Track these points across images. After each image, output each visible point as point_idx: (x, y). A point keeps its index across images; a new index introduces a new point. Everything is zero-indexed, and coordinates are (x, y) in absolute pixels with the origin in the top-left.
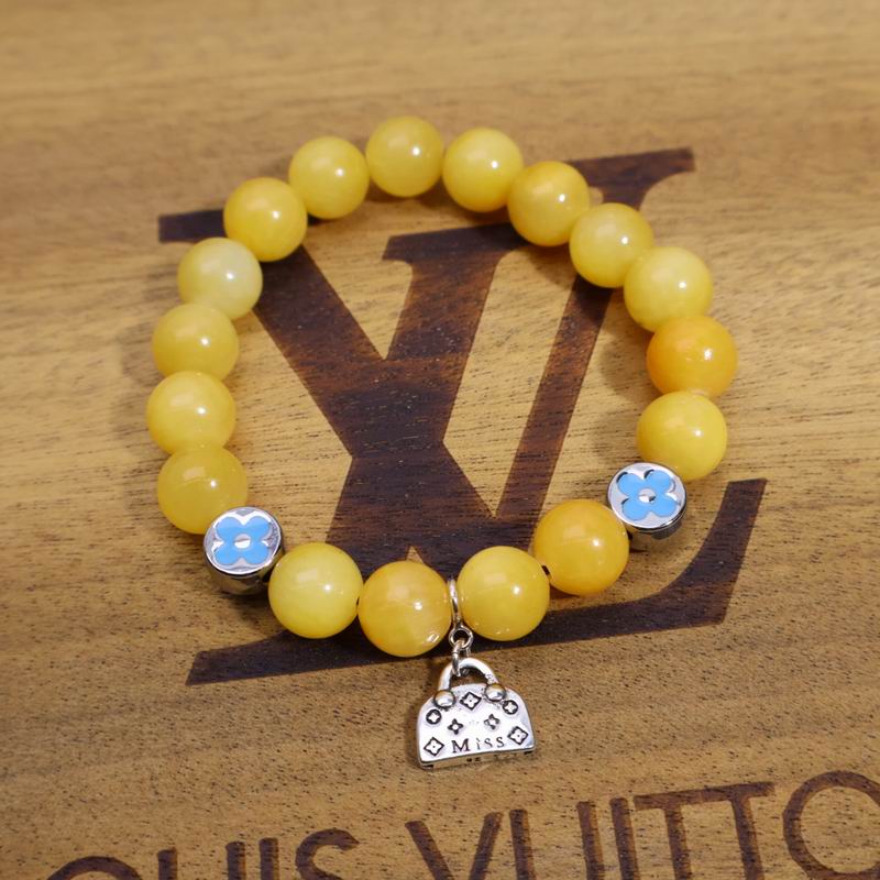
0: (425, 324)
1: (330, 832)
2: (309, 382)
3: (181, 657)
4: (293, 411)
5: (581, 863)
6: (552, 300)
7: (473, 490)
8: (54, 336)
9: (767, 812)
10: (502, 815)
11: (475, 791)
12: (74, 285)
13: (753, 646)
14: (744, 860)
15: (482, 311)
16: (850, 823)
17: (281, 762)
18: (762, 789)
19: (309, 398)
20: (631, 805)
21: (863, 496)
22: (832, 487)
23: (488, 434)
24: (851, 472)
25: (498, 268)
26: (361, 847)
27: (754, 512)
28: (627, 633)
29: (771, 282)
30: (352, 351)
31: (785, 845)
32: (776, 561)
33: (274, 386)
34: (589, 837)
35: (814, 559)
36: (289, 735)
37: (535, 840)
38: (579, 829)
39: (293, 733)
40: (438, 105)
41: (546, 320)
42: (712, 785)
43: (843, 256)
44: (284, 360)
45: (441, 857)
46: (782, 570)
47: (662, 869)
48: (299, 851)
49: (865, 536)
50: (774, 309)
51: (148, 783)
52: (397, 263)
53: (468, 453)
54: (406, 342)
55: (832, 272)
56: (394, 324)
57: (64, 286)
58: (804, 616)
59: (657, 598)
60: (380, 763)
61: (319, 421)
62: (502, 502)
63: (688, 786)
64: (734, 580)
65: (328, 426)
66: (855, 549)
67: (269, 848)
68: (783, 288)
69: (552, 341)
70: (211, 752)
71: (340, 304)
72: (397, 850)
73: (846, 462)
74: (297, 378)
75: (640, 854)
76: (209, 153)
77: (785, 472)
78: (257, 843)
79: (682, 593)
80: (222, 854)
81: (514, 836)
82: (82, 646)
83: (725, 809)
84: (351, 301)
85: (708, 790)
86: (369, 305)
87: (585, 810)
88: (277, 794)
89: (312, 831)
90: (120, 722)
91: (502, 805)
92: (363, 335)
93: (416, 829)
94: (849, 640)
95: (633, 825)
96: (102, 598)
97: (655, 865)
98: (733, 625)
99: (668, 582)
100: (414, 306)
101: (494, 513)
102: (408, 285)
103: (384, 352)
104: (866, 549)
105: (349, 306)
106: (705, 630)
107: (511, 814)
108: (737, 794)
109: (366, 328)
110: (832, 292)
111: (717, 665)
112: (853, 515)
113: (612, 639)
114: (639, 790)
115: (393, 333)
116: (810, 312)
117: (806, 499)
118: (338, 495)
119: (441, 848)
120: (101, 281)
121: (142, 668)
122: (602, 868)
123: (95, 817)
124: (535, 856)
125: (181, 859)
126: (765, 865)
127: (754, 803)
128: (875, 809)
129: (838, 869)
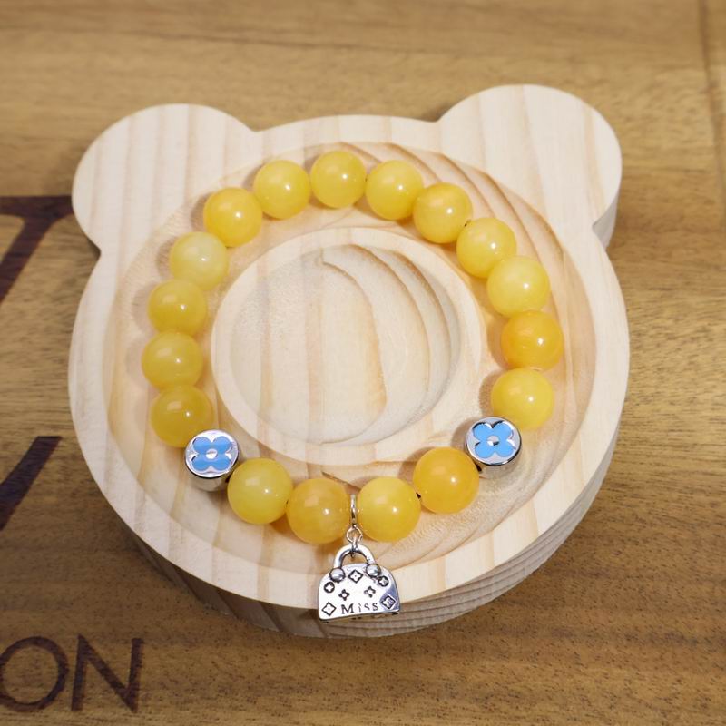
16: (35, 671)
128: (54, 664)
129: (19, 699)
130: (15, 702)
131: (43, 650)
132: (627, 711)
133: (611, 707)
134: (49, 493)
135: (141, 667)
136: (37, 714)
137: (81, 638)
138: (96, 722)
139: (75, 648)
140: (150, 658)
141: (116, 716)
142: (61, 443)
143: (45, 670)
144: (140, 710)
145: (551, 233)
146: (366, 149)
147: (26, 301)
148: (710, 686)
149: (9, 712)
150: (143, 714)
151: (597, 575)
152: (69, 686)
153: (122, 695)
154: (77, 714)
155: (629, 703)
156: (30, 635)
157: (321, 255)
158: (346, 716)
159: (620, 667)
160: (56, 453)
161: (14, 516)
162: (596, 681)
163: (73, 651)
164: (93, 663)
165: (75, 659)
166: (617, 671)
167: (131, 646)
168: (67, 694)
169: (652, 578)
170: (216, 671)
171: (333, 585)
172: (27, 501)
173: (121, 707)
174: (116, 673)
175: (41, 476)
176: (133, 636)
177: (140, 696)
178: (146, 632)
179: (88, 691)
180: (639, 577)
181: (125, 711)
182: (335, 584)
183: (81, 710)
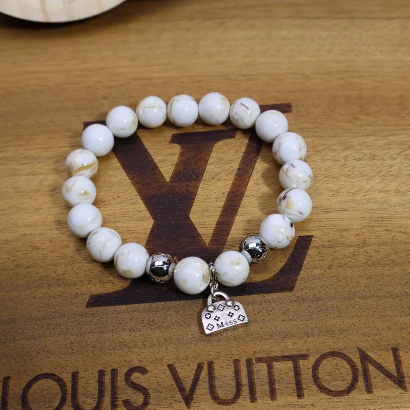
0: (185, 169)
1: (138, 367)
2: (138, 190)
3: (84, 296)
4: (132, 201)
5: (233, 383)
6: (234, 161)
7: (200, 235)
8: (41, 168)
9: (306, 366)
10: (204, 363)
11: (194, 353)
12: (49, 148)
13: (304, 301)
14: (296, 384)
15: (207, 165)
16: (338, 371)
17: (120, 339)
18: (305, 357)
19: (138, 196)
20: (254, 361)
21: (350, 243)
22: (338, 240)
23: (207, 213)
24: (345, 234)
25: (214, 148)
26: (149, 373)
27: (307, 248)
28: (256, 294)
29: (319, 157)
30: (156, 179)
31: (312, 379)
32: (315, 268)
33: (125, 191)
34: (237, 373)
35: (330, 268)
36: (124, 329)
37: (217, 374)
38: (233, 370)
39: (126, 328)
40: (194, 82)
41: (231, 169)
42: (285, 354)
43: (347, 149)
44: (129, 181)
45: (180, 379)
46: (317, 271)
47: (264, 387)
48: (125, 374)
49: (350, 259)
50: (320, 168)
51: (69, 345)
52: (175, 145)
53: (198, 220)
54: (176, 176)
55: (343, 154)
56: (173, 168)
57: (46, 148)
58: (325, 290)
59: (268, 280)
60: (159, 341)
61: (142, 206)
62: (210, 241)
63: (276, 354)
64: (298, 275)
65: (145, 208)
66: (345, 264)
67: (114, 372)
68: (323, 160)
69: (233, 178)
70: (94, 334)
71: (152, 160)
72: (163, 376)
73: (344, 230)
74: (134, 188)
75: (256, 381)
76: (104, 98)
77: (320, 233)
78: (110, 371)
79: (278, 279)
80: (96, 374)
81: (209, 372)
82: (46, 291)
83: (290, 364)
84: (157, 159)
85: (284, 356)
86: (163, 161)
87: (236, 362)
88: (118, 351)
89: (131, 367)
90: (59, 321)
91: (205, 359)
92: (160, 172)
93: (171, 367)
94: (341, 300)
95: (254, 369)
96: (55, 272)
97: (262, 385)
98: (297, 292)
99: (273, 275)
100: (180, 161)
101: (207, 245)
102: (179, 153)
103: (168, 179)
104: (350, 264)
105: (155, 161)
106: (286, 294)
107: (208, 363)
108: (295, 359)
109: (161, 170)
110: (342, 162)
111: (290, 307)
112: (345, 251)
113: (250, 296)
114: (257, 356)
115: (172, 172)
116: (333, 170)
117: (327, 244)
118: (148, 235)
119: (180, 375)
120: (61, 147)
121: (69, 300)
122: (242, 385)
123: (48, 358)
124: (216, 380)
125: (80, 375)
126: (304, 387)
127: (301, 362)
128: (348, 366)
129: (332, 389)
130: (331, 391)
131: (338, 359)
135: (401, 364)
136: (346, 397)
137: (360, 350)
138: (384, 399)
139: (358, 356)
140: (406, 358)
141: (395, 395)
143: (343, 370)
149: (329, 397)
152: (361, 378)
153: (394, 381)
154: (371, 395)
156: (327, 350)
163: (357, 358)
164: (371, 364)
165: (360, 362)
167: (391, 352)
168: (361, 383)
173: (397, 388)
174: (387, 369)
176: (391, 347)
177: (406, 381)
178: (398, 344)
179: (373, 381)
181: (399, 391)
183: (372, 392)
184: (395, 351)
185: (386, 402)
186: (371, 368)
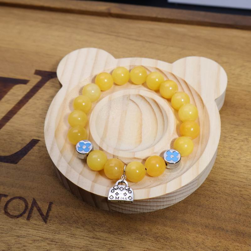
9: (4, 200)
16: (18, 207)
18: (6, 196)
31: (4, 207)
127: (3, 198)
128: (24, 205)
129: (11, 214)
130: (10, 215)
131: (21, 201)
132: (201, 248)
133: (196, 246)
134: (33, 156)
135: (51, 210)
136: (16, 219)
137: (34, 199)
138: (33, 224)
139: (32, 202)
140: (54, 209)
141: (40, 224)
142: (39, 142)
143: (21, 207)
144: (48, 223)
145: (202, 100)
146: (149, 69)
147: (38, 100)
148: (229, 245)
149: (7, 217)
150: (49, 225)
151: (199, 206)
152: (27, 212)
153: (43, 218)
155: (203, 246)
156: (18, 196)
157: (129, 97)
158: (112, 235)
159: (202, 235)
160: (38, 144)
161: (21, 161)
162: (193, 238)
163: (30, 203)
164: (36, 207)
165: (31, 205)
166: (200, 236)
167: (49, 204)
168: (26, 215)
169: (217, 210)
170: (74, 215)
171: (114, 190)
172: (26, 157)
173: (42, 221)
174: (42, 211)
175: (32, 150)
176: (50, 201)
177: (49, 219)
178: (54, 201)
179: (33, 215)
180: (213, 209)
181: (42, 223)
182: (115, 190)
183: (29, 220)
184: (51, 204)
185: (34, 226)
186: (35, 209)
